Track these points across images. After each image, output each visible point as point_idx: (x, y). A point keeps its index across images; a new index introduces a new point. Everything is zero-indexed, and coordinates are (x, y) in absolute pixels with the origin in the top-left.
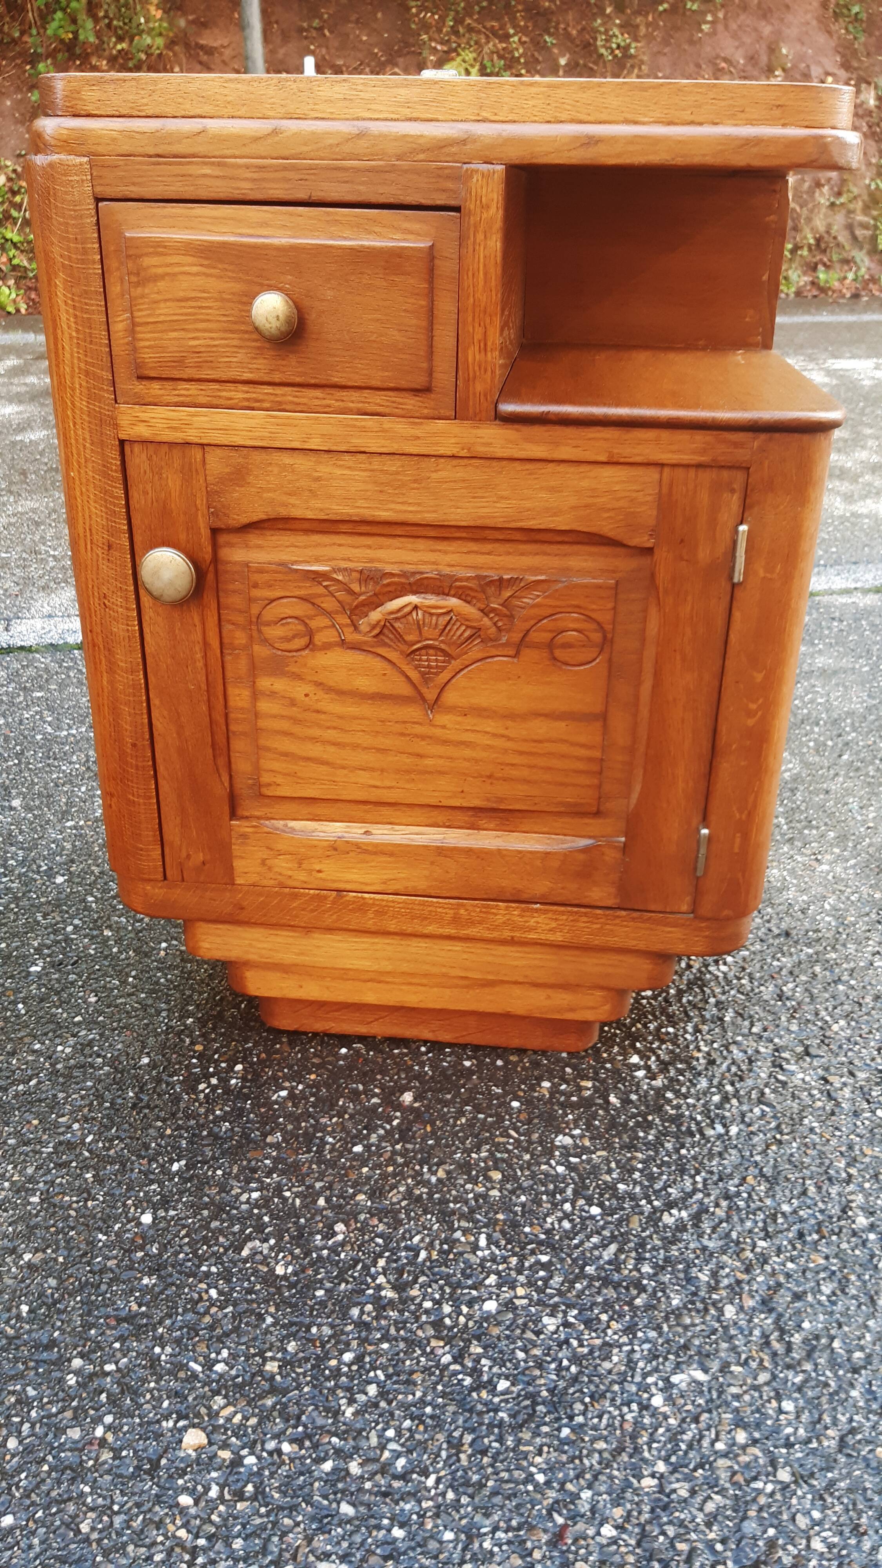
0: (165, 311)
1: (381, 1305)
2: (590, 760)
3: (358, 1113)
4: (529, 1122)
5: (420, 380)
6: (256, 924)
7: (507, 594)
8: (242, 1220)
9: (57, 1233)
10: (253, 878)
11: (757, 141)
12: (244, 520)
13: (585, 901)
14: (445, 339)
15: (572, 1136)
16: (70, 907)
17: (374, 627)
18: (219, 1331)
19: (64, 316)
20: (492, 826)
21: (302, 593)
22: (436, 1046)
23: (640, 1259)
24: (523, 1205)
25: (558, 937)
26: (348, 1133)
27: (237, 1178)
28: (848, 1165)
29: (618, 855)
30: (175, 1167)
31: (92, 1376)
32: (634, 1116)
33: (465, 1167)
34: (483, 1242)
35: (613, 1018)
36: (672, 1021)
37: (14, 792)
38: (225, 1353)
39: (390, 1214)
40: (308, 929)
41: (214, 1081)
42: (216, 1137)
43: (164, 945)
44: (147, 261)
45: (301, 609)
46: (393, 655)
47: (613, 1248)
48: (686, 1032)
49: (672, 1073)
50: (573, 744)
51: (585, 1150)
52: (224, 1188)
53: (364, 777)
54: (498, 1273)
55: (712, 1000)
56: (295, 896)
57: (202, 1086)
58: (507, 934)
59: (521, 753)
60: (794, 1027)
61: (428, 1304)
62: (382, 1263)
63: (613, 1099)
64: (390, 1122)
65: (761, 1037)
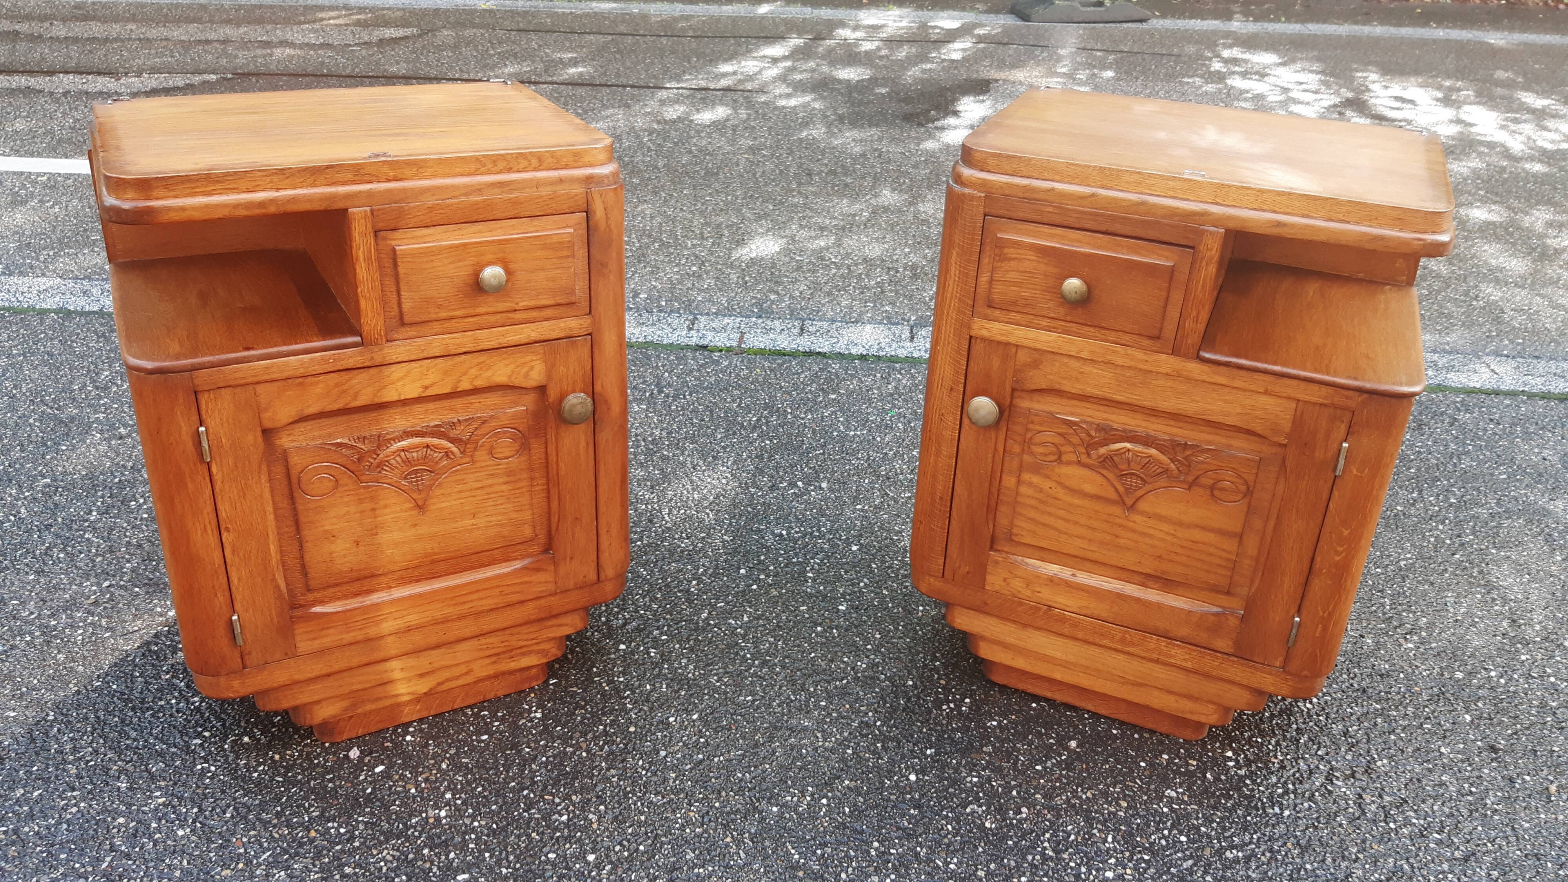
0: (1012, 276)
1: (1045, 858)
2: (1228, 560)
3: (1040, 746)
4: (1150, 777)
5: (1156, 332)
6: (992, 615)
7: (1188, 453)
8: (968, 791)
9: (863, 773)
10: (997, 588)
11: (1382, 238)
12: (1034, 387)
13: (1210, 646)
14: (1174, 313)
15: (1177, 792)
16: (861, 569)
17: (1100, 457)
18: (952, 848)
19: (953, 269)
20: (1156, 586)
21: (1060, 431)
22: (1095, 716)
23: (1206, 872)
24: (1138, 825)
25: (1189, 665)
26: (1033, 757)
27: (965, 767)
28: (1359, 852)
29: (1237, 622)
30: (929, 752)
31: (883, 853)
32: (1221, 789)
33: (1105, 794)
34: (1110, 839)
35: (1219, 724)
36: (1262, 733)
37: (822, 475)
38: (955, 860)
39: (1056, 810)
40: (1025, 626)
41: (952, 705)
42: (953, 740)
43: (921, 608)
44: (1006, 250)
45: (1058, 440)
46: (1110, 476)
47: (1190, 862)
48: (1270, 743)
49: (1254, 768)
50: (1217, 548)
51: (1183, 802)
52: (957, 770)
53: (1079, 542)
54: (1117, 859)
55: (1294, 726)
56: (1021, 604)
57: (944, 707)
58: (1155, 656)
59: (1182, 547)
60: (1349, 757)
61: (1072, 864)
62: (1047, 835)
63: (1208, 775)
64: (1060, 757)
65: (1323, 759)
